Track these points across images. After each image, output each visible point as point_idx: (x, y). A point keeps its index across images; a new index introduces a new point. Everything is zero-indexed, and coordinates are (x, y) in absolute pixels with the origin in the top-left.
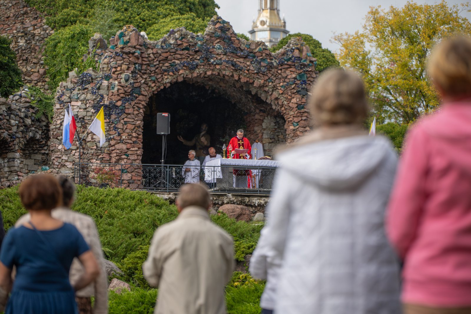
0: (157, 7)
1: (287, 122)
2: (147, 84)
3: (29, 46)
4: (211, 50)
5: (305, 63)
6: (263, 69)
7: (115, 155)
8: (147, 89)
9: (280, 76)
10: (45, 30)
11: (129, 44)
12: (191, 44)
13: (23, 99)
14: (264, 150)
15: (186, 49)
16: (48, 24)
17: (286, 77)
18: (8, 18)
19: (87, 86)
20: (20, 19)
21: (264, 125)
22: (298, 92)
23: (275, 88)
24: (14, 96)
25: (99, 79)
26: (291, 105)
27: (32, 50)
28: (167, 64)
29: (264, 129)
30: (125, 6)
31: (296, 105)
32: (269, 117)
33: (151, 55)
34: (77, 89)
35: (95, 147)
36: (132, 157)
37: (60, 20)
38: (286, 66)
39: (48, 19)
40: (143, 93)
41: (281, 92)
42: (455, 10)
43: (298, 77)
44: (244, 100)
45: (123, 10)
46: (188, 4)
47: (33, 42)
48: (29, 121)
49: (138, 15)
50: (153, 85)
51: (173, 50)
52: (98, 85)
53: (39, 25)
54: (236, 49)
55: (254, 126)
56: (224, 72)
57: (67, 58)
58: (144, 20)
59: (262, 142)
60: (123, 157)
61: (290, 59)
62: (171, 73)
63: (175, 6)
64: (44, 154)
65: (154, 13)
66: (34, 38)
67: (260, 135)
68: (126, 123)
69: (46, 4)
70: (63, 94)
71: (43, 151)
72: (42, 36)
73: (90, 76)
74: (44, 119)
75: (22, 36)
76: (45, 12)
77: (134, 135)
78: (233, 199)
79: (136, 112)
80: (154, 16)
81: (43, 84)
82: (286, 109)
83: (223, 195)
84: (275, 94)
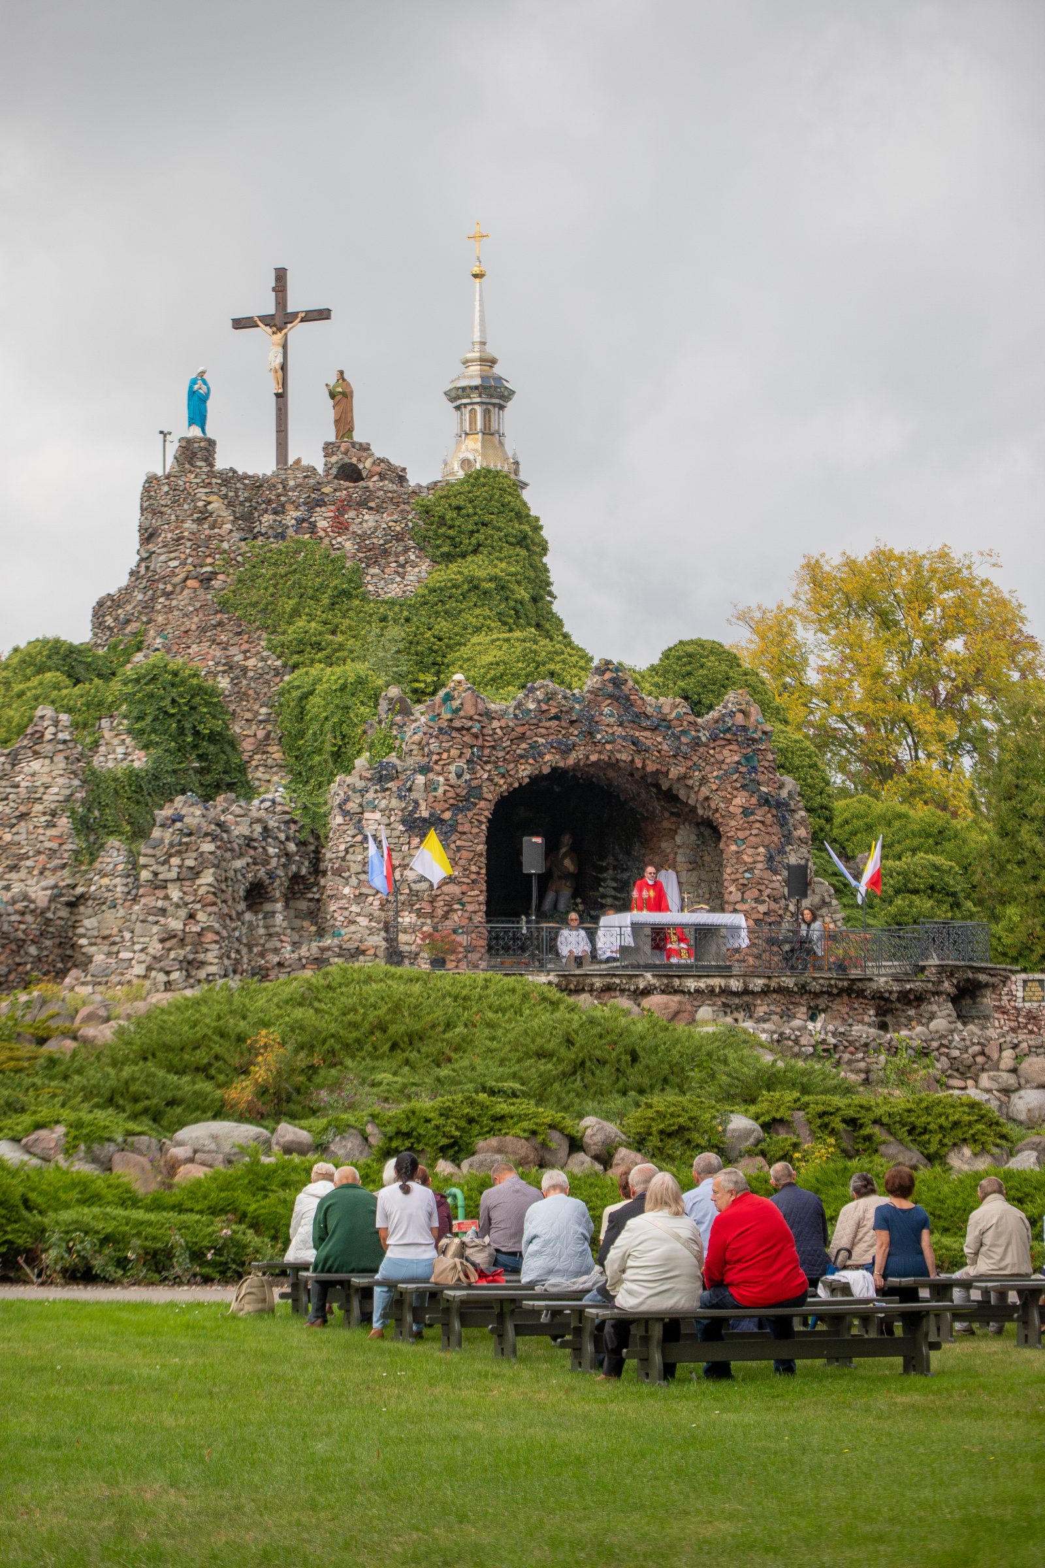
0: (460, 612)
1: (724, 839)
2: (492, 780)
3: (236, 689)
4: (597, 719)
5: (754, 735)
6: (684, 748)
7: (442, 903)
8: (492, 788)
9: (712, 760)
10: (264, 660)
11: (462, 713)
12: (564, 709)
13: (279, 808)
14: (679, 883)
15: (556, 718)
16: (270, 649)
17: (723, 762)
18: (186, 632)
19: (389, 785)
20: (209, 634)
21: (678, 839)
22: (743, 786)
23: (704, 781)
24: (262, 802)
25: (409, 772)
26: (731, 809)
27: (242, 696)
28: (524, 746)
29: (679, 847)
30: (406, 613)
31: (741, 810)
32: (687, 824)
33: (498, 731)
34: (372, 791)
35: (407, 891)
36: (470, 908)
37: (291, 642)
38: (723, 742)
39: (269, 640)
40: (486, 796)
41: (714, 787)
42: (967, 562)
43: (743, 761)
44: (643, 795)
45: (402, 621)
46: (512, 604)
47: (245, 682)
48: (292, 847)
49: (430, 629)
50: (502, 782)
51: (535, 721)
52: (409, 783)
53: (253, 651)
54: (637, 715)
55: (660, 841)
56: (618, 756)
57: (334, 727)
58: (440, 640)
59: (674, 868)
60: (456, 906)
61: (729, 729)
62: (531, 761)
63: (490, 609)
64: (311, 900)
65: (455, 625)
66: (245, 674)
67: (672, 856)
68: (459, 848)
69: (259, 608)
70: (347, 800)
71: (310, 896)
72: (260, 671)
73: (394, 767)
74: (312, 840)
75: (224, 672)
76: (258, 623)
77: (474, 868)
78: (654, 981)
79: (475, 830)
80: (457, 629)
81: (264, 757)
82: (723, 817)
83: (637, 976)
84: (705, 791)
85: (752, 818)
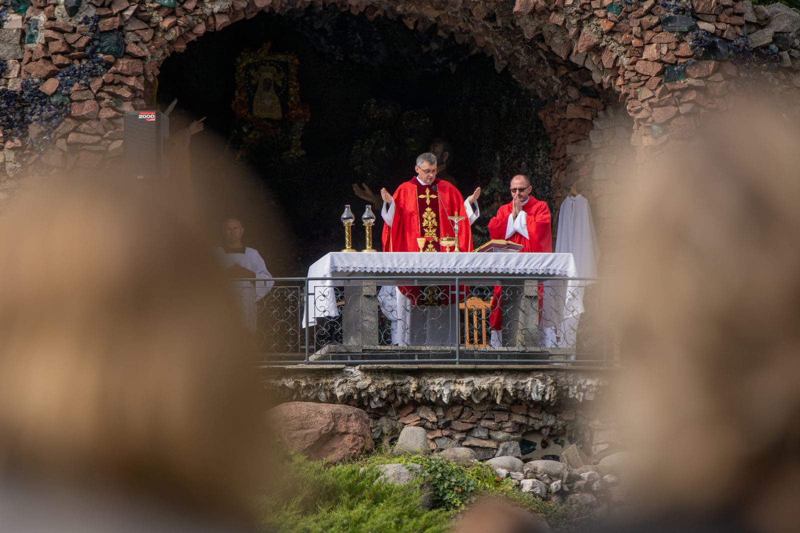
1: (636, 126)
2: (146, 21)
8: (148, 35)
21: (594, 139)
22: (664, 23)
23: (585, 15)
26: (640, 66)
31: (658, 67)
40: (133, 49)
41: (606, 26)
50: (168, 22)
55: (565, 144)
59: (589, 192)
67: (585, 169)
68: (74, 149)
78: (364, 382)
79: (107, 113)
82: (627, 82)
83: (330, 373)
84: (589, 35)
85: (681, 83)
